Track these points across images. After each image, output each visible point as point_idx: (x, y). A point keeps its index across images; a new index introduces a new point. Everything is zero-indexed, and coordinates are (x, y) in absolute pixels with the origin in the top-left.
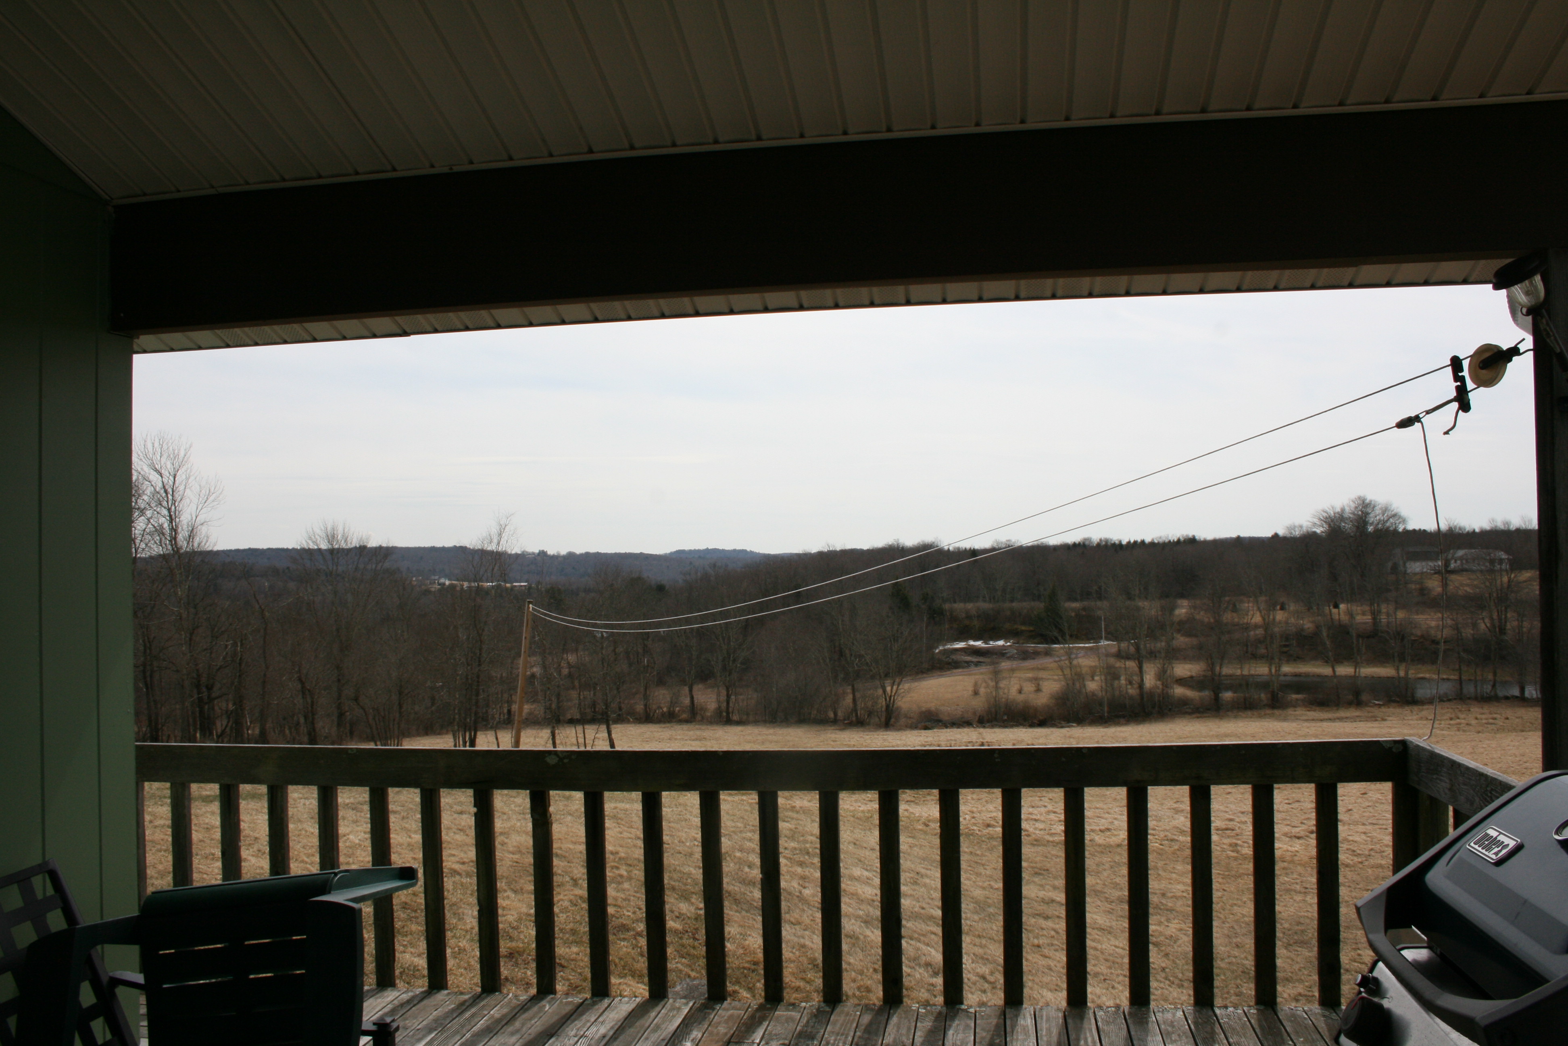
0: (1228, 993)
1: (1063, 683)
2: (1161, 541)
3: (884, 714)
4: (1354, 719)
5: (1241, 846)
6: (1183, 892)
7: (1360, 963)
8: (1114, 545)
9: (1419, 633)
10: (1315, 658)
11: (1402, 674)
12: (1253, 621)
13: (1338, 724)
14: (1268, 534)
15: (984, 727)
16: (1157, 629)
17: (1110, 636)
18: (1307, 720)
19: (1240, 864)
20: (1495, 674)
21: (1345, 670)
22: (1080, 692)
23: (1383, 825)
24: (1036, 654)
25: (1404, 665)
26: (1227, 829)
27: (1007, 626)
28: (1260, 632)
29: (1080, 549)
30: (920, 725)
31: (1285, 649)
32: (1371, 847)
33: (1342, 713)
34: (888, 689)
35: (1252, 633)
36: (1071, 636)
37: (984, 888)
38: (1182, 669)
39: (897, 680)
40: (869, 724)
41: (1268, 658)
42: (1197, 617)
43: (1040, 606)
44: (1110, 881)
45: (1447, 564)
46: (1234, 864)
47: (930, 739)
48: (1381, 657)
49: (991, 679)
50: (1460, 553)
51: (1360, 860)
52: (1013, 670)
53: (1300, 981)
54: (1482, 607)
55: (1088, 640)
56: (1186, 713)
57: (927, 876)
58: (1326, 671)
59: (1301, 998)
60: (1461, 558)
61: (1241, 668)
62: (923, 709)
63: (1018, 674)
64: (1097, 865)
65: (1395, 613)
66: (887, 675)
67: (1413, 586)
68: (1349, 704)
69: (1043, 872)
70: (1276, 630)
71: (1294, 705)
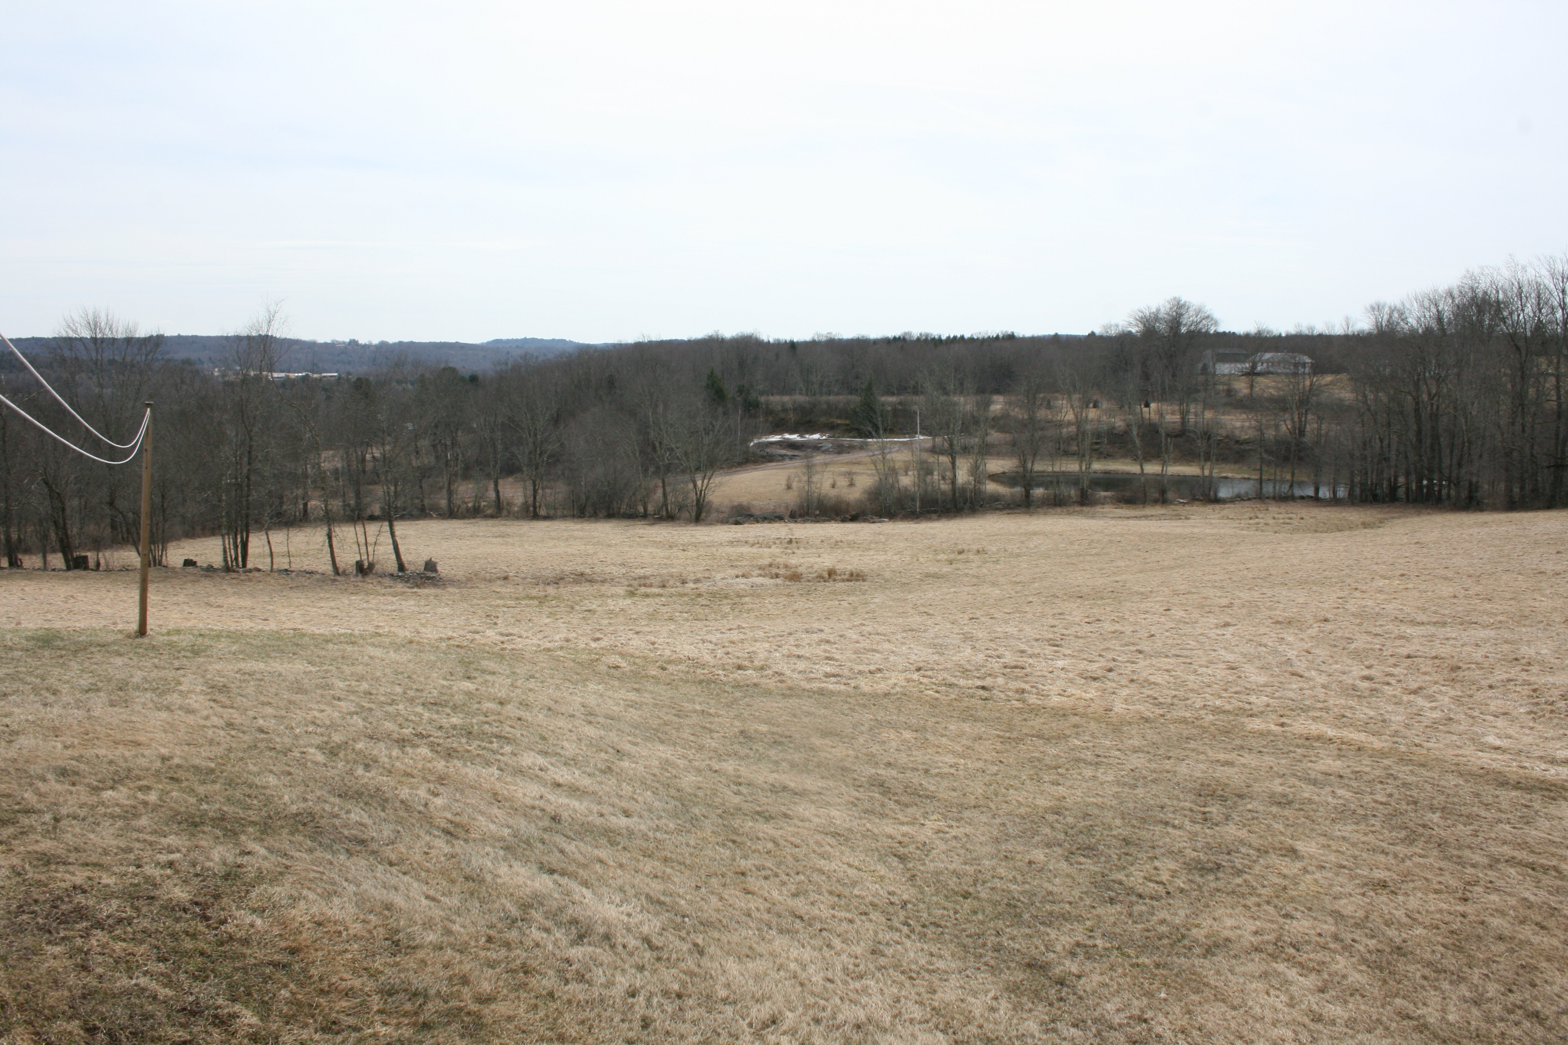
0: (984, 945)
1: (877, 478)
2: (980, 336)
3: (695, 509)
4: (1159, 518)
5: (1029, 692)
6: (951, 766)
7: (1157, 882)
8: (934, 339)
9: (1223, 432)
10: (1125, 456)
11: (1207, 473)
12: (1067, 418)
13: (1144, 522)
14: (1085, 332)
15: (796, 522)
16: (970, 424)
17: (926, 431)
18: (1113, 518)
19: (1025, 720)
20: (1293, 475)
21: (1152, 468)
22: (892, 486)
23: (1187, 657)
24: (851, 448)
25: (1209, 464)
26: (1016, 667)
27: (823, 419)
28: (1073, 429)
29: (900, 343)
30: (731, 520)
31: (1096, 447)
32: (1174, 693)
33: (1149, 511)
34: (699, 483)
35: (1065, 430)
36: (885, 430)
37: (699, 771)
38: (995, 465)
39: (708, 474)
40: (679, 519)
41: (1079, 455)
42: (1012, 414)
43: (856, 399)
44: (864, 751)
45: (1254, 367)
46: (1017, 719)
47: (739, 535)
48: (1188, 455)
49: (804, 474)
50: (1268, 356)
51: (1161, 712)
52: (826, 464)
53: (1079, 919)
54: (1284, 410)
55: (903, 435)
56: (997, 509)
57: (629, 755)
58: (1135, 468)
59: (1078, 950)
60: (1267, 361)
61: (1053, 465)
62: (736, 503)
63: (830, 468)
64: (855, 726)
65: (1203, 413)
66: (698, 469)
67: (1221, 387)
68: (1155, 502)
69: (783, 740)
70: (1088, 427)
71: (1102, 502)
